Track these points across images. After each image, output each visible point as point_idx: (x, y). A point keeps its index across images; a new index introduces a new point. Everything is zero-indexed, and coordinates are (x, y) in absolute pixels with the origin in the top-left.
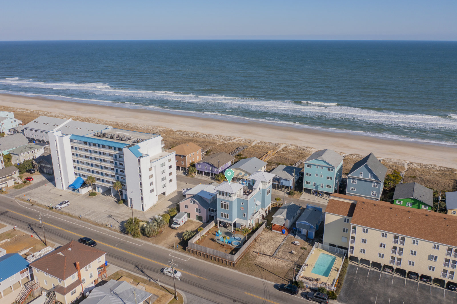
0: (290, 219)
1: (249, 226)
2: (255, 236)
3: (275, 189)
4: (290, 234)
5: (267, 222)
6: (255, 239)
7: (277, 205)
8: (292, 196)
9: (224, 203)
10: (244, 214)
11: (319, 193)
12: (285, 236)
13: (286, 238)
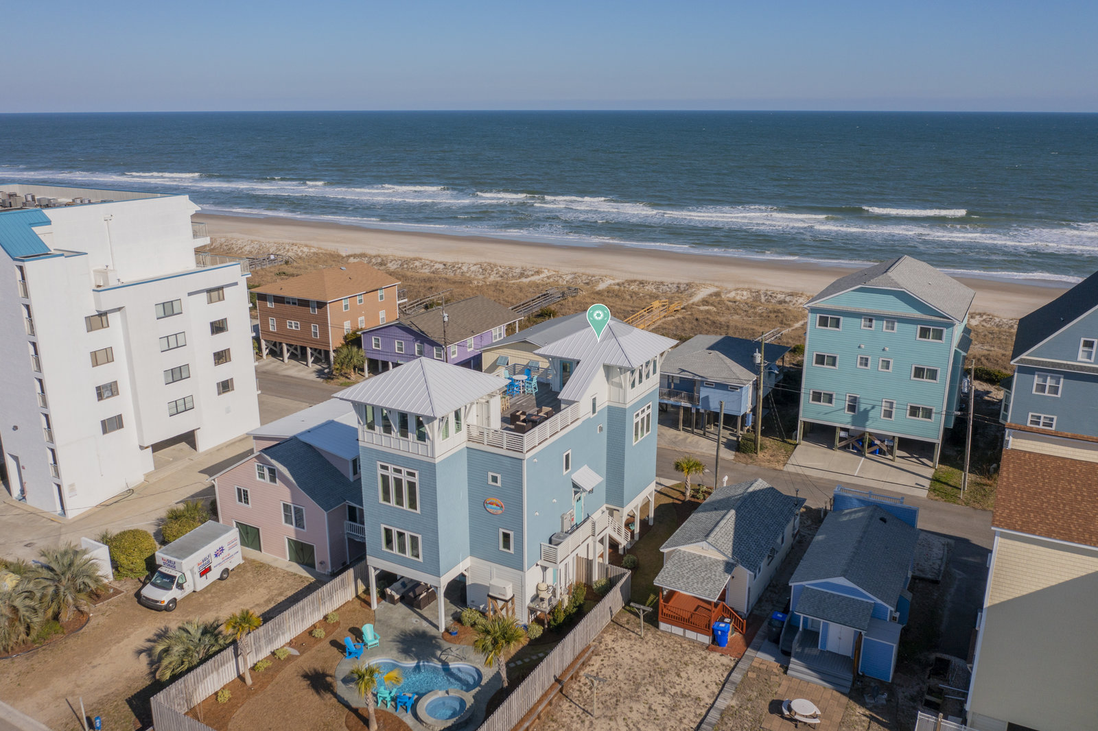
0: (752, 566)
1: (536, 598)
2: (562, 661)
3: (677, 428)
4: (758, 649)
5: (632, 576)
6: (558, 681)
7: (684, 494)
8: (751, 457)
9: (391, 475)
10: (506, 536)
11: (871, 444)
12: (727, 660)
13: (736, 676)
